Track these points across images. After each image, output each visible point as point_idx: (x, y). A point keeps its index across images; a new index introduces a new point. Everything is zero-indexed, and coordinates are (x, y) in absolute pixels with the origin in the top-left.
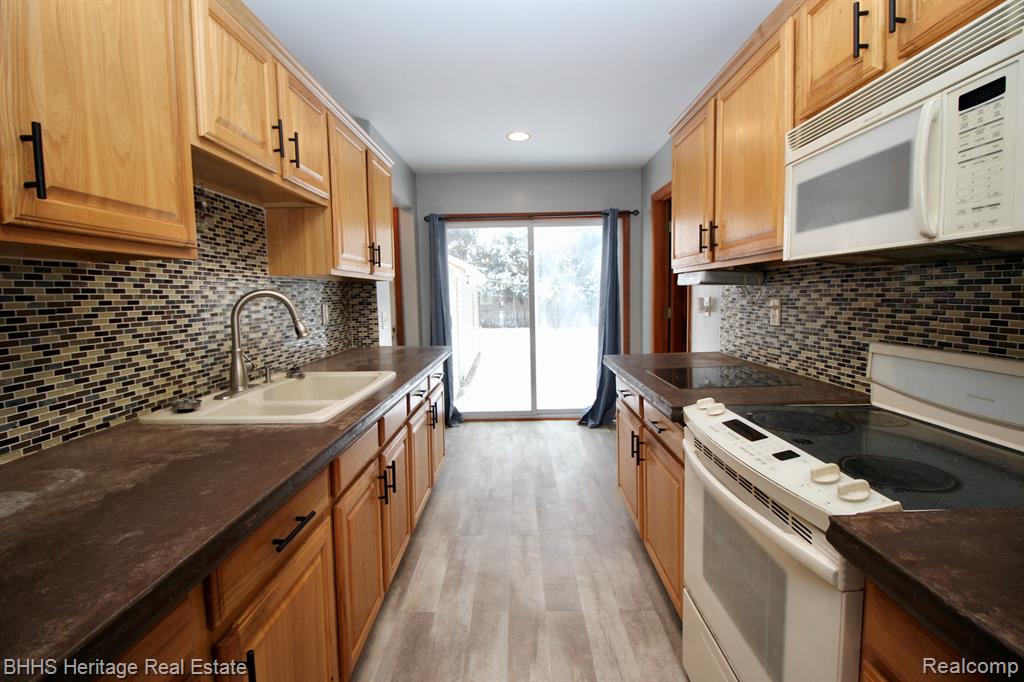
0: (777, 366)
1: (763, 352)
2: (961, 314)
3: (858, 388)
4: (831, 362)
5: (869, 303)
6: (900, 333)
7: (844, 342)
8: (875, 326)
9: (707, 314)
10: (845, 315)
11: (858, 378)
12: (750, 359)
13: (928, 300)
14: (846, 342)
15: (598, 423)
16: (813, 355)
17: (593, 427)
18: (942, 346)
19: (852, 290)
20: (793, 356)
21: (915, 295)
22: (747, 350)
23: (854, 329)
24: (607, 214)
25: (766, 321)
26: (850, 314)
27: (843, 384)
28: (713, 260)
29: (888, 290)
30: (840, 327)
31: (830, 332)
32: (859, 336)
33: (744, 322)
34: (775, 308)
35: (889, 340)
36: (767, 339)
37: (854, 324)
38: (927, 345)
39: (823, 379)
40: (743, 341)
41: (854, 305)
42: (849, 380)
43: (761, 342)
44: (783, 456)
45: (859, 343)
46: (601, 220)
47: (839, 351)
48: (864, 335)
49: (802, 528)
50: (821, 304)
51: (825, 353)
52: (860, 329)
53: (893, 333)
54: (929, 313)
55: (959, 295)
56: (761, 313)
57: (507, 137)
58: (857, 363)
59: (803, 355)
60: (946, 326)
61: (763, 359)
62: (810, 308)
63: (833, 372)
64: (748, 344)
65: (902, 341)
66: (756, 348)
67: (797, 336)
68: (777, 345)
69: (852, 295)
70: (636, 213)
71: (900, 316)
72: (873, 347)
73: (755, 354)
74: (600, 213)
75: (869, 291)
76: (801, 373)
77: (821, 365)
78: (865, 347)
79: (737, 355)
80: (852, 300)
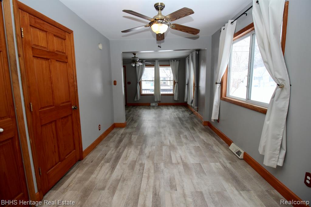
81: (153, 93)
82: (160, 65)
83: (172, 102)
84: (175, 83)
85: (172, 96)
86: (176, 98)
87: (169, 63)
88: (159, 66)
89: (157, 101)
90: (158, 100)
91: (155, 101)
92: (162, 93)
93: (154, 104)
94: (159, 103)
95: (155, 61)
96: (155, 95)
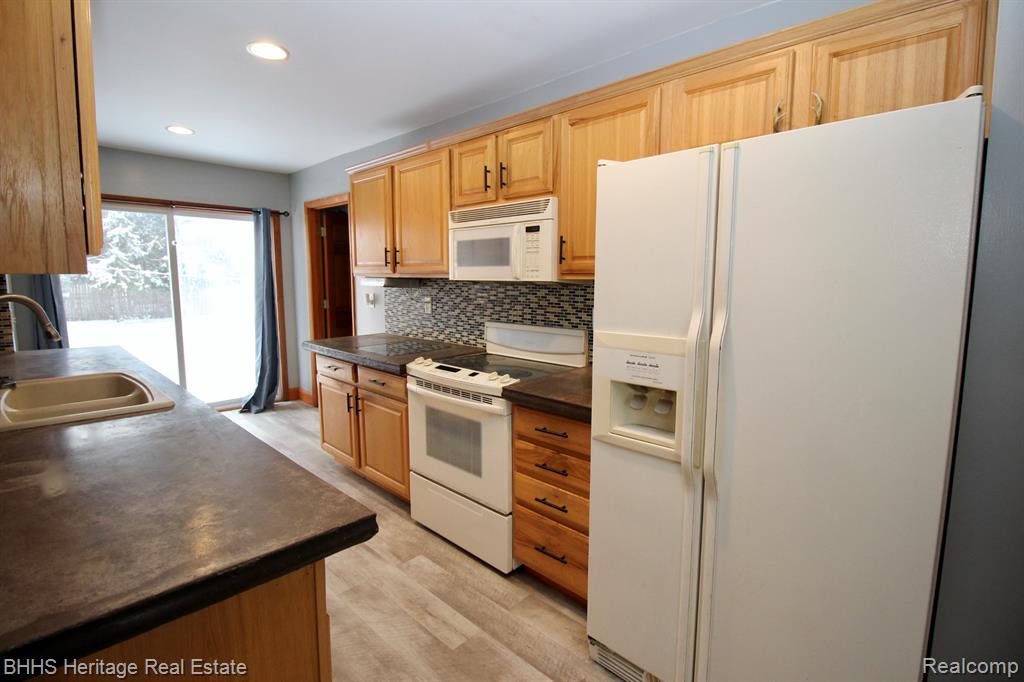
0: (431, 339)
1: (420, 331)
2: (521, 307)
3: (479, 346)
4: (465, 334)
5: (483, 301)
6: (497, 316)
7: (470, 322)
8: (486, 313)
9: (372, 306)
10: (470, 308)
11: (479, 340)
12: (411, 336)
13: (508, 301)
15: (262, 407)
16: (454, 330)
17: (257, 412)
18: (514, 322)
19: (474, 294)
20: (442, 332)
21: (503, 298)
22: (408, 330)
23: (475, 315)
24: (259, 213)
25: (421, 311)
26: (473, 307)
27: (471, 344)
28: (394, 271)
30: (468, 314)
31: (463, 317)
32: (477, 318)
33: (405, 312)
34: (428, 302)
35: (492, 320)
36: (424, 322)
37: (475, 312)
38: (508, 322)
39: (460, 343)
40: (405, 325)
41: (475, 302)
42: (474, 342)
43: (418, 324)
44: (473, 375)
45: (478, 322)
46: (252, 216)
47: (469, 327)
48: (481, 318)
49: (488, 400)
50: (458, 301)
51: (460, 328)
52: (478, 315)
53: (494, 316)
54: (508, 307)
55: (520, 299)
56: (418, 306)
57: (167, 128)
58: (478, 333)
59: (447, 331)
60: (515, 313)
61: (421, 335)
62: (451, 303)
63: (465, 339)
64: (409, 326)
65: (498, 320)
66: (415, 328)
67: (443, 319)
68: (430, 325)
70: (286, 214)
71: (496, 308)
72: (487, 324)
73: (415, 332)
74: (250, 210)
76: (446, 341)
77: (459, 336)
78: (482, 324)
79: (401, 333)
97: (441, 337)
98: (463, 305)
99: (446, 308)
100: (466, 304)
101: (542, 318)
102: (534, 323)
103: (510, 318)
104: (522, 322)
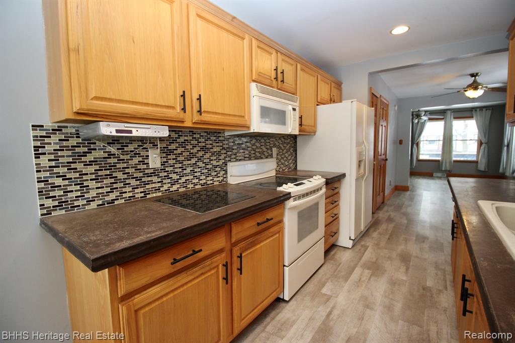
5: (218, 149)
6: (229, 158)
7: (207, 167)
8: (220, 158)
14: (209, 166)
18: (240, 160)
19: (210, 144)
21: (232, 146)
23: (212, 160)
27: (209, 184)
29: (224, 144)
30: (205, 161)
31: (201, 164)
37: (212, 158)
38: (237, 160)
39: (198, 187)
41: (211, 150)
42: (211, 182)
45: (215, 166)
47: (207, 171)
48: (217, 162)
52: (215, 160)
60: (240, 155)
63: (203, 182)
69: (211, 146)
71: (229, 153)
75: (218, 144)
76: (182, 190)
80: (210, 148)
81: (439, 158)
82: (456, 118)
83: (473, 173)
84: (480, 144)
85: (475, 164)
86: (482, 167)
87: (472, 114)
88: (452, 118)
89: (445, 170)
90: (448, 169)
91: (442, 170)
92: (454, 159)
93: (439, 175)
94: (448, 172)
95: (445, 113)
96: (442, 162)
97: (175, 188)
98: (201, 154)
99: (181, 158)
100: (203, 153)
101: (254, 155)
102: (250, 159)
103: (237, 158)
104: (244, 160)
